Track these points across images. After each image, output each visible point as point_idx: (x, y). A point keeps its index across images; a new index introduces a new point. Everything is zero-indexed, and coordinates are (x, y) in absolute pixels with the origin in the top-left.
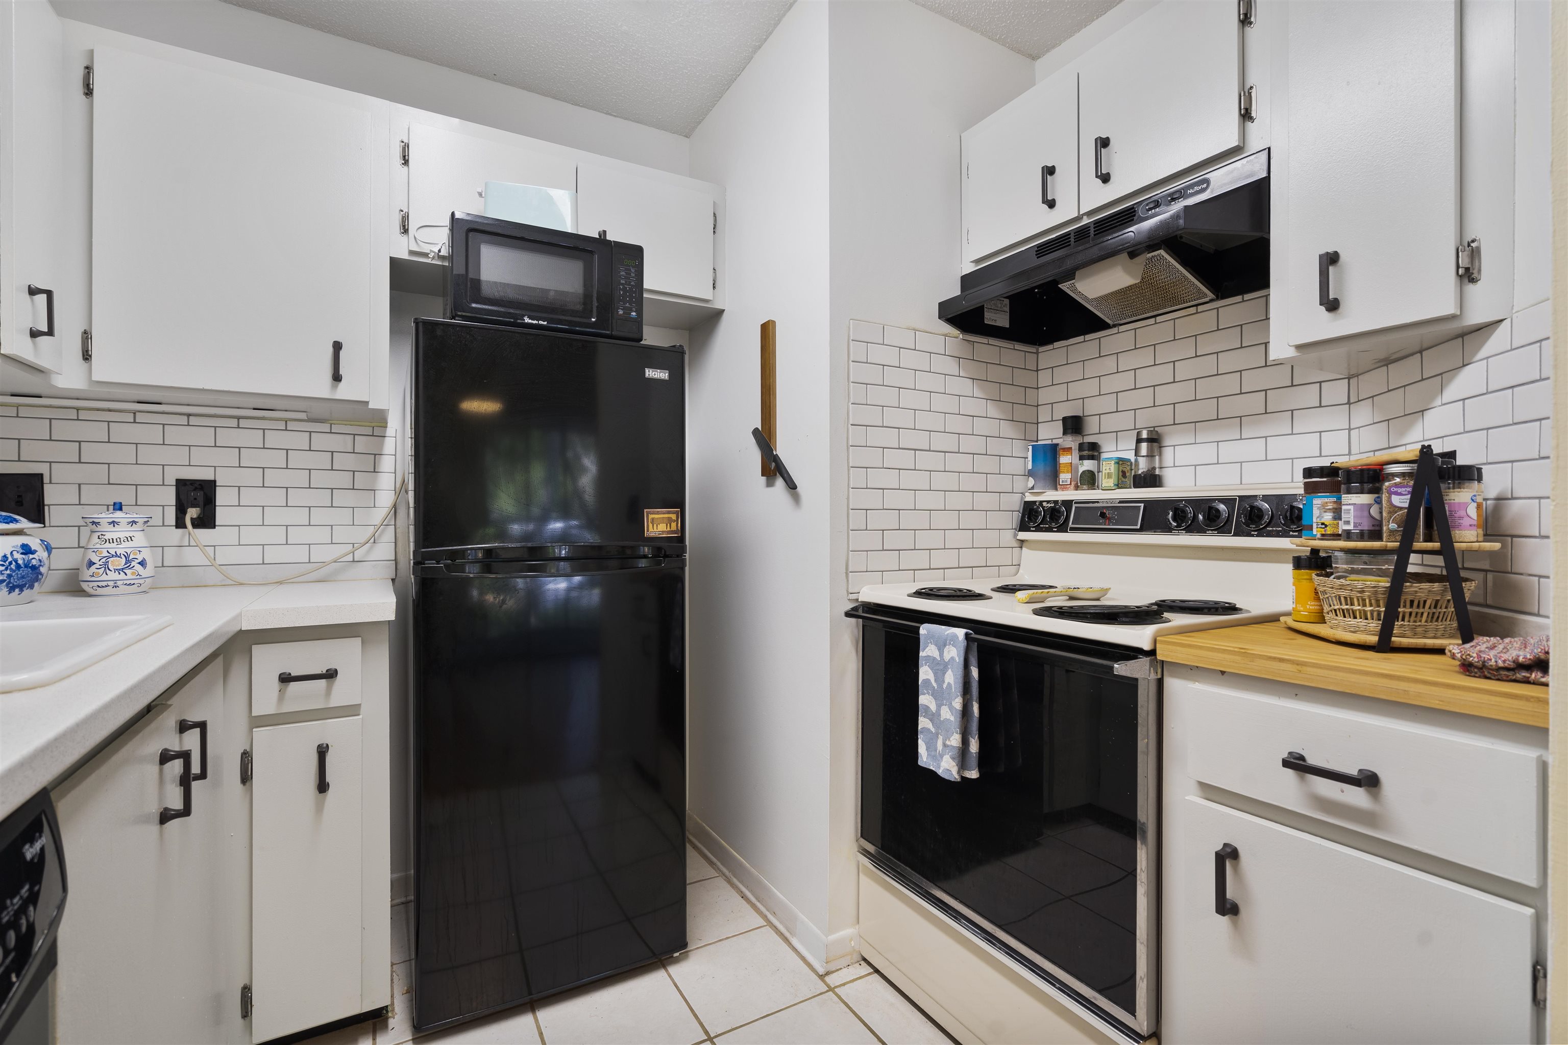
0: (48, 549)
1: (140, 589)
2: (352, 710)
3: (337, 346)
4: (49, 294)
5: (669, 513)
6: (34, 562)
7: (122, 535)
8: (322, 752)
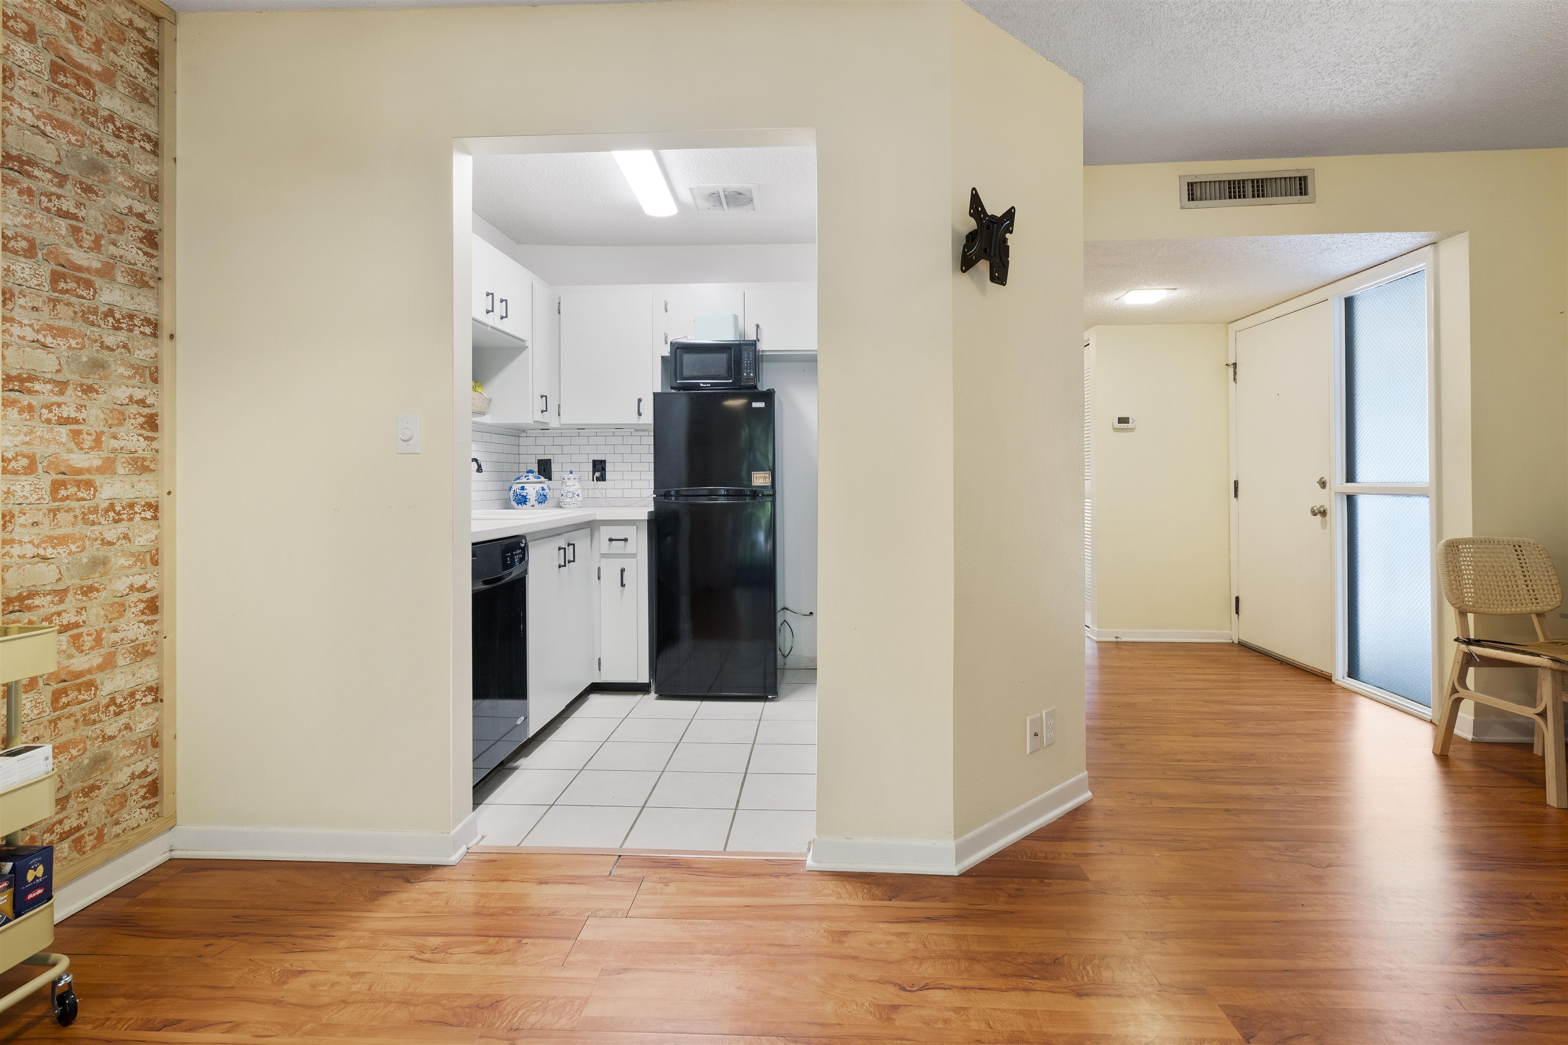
0: (549, 489)
1: (578, 506)
2: (633, 556)
3: (640, 400)
4: (546, 396)
5: (765, 474)
6: (545, 494)
7: (571, 484)
8: (623, 571)
